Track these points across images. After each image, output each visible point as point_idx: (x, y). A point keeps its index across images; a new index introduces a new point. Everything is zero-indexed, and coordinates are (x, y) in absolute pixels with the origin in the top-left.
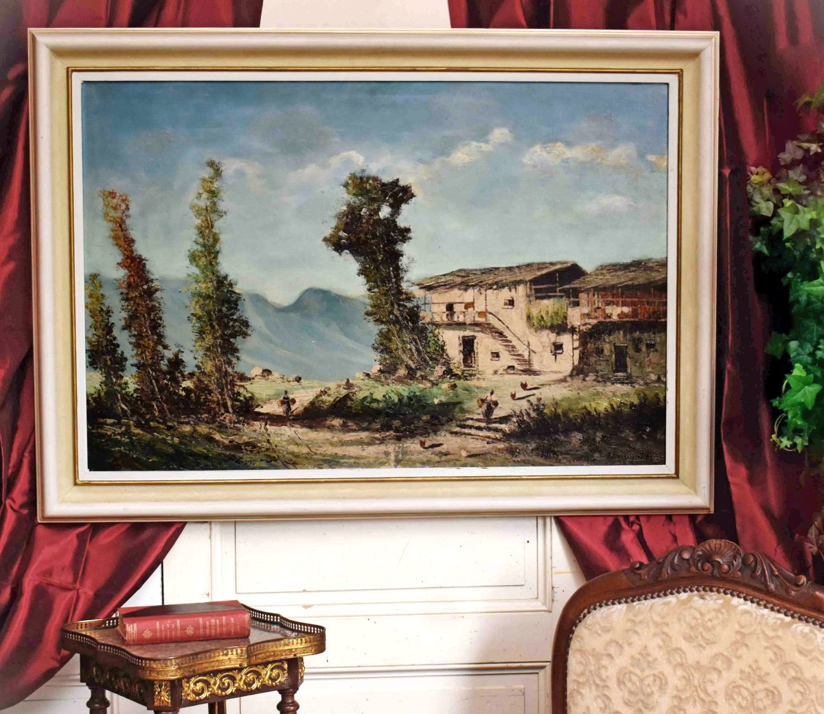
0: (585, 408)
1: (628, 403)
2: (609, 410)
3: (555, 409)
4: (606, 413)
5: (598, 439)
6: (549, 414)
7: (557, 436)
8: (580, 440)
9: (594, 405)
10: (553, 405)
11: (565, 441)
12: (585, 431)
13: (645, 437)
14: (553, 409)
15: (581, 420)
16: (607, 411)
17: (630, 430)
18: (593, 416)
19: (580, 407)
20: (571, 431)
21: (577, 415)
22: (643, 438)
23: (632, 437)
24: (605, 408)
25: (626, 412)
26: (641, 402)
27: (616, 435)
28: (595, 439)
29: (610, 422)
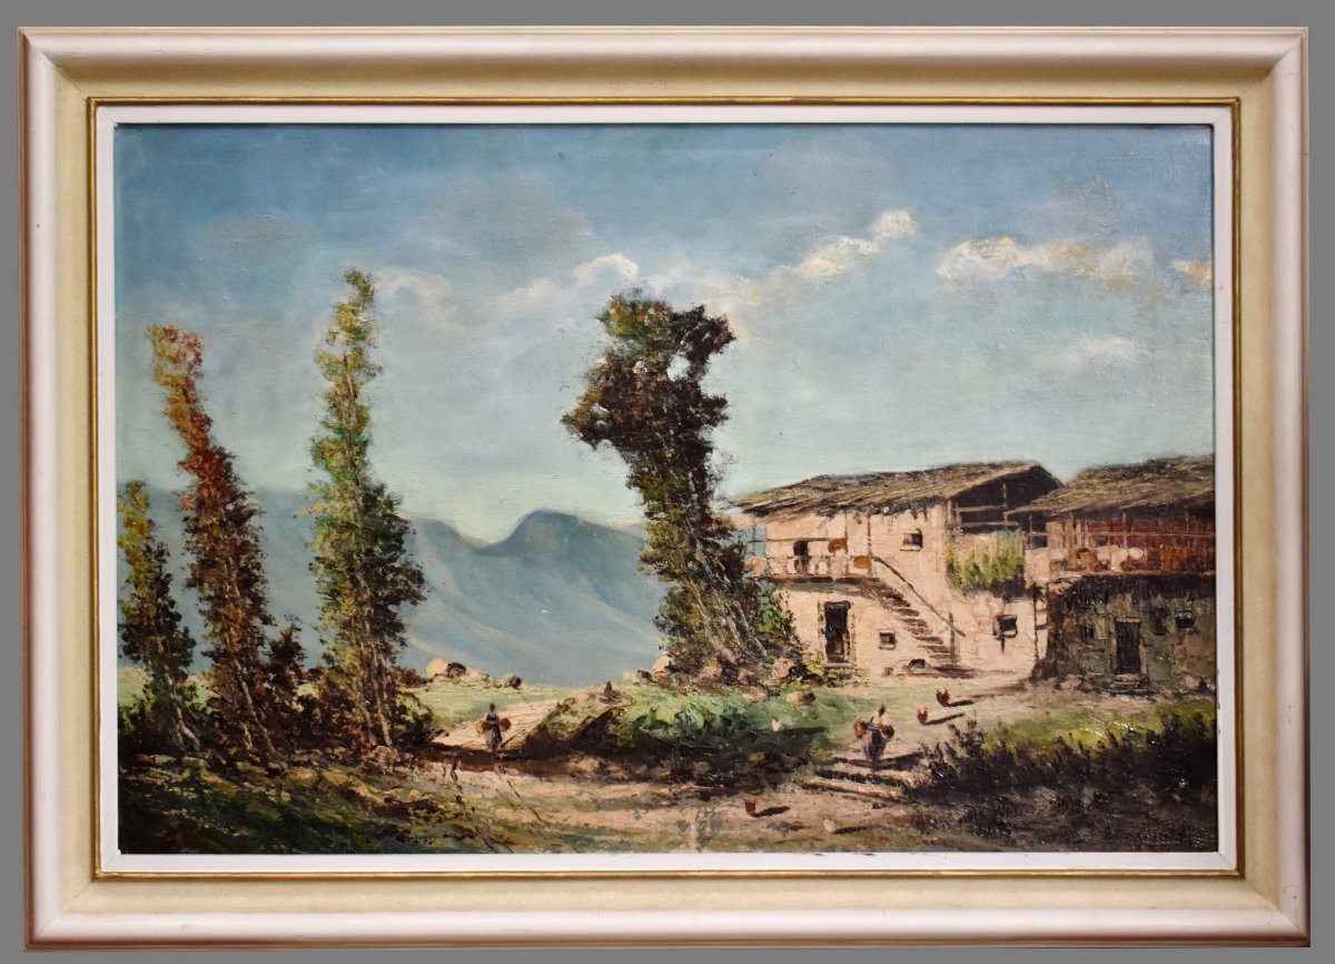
0: (1060, 740)
1: (1144, 732)
2: (1108, 745)
3: (1003, 743)
4: (1102, 751)
5: (1086, 802)
6: (991, 752)
7: (1007, 795)
8: (1051, 802)
9: (1076, 735)
10: (998, 734)
11: (1024, 805)
12: (1060, 786)
13: (1177, 797)
14: (999, 743)
15: (1054, 764)
16: (1103, 747)
17: (1148, 784)
18: (1077, 756)
19: (1050, 739)
20: (1034, 785)
21: (1045, 756)
22: (1174, 800)
23: (1152, 797)
24: (1099, 742)
25: (1138, 751)
26: (1168, 731)
27: (1120, 793)
28: (1080, 801)
29: (1109, 769)
